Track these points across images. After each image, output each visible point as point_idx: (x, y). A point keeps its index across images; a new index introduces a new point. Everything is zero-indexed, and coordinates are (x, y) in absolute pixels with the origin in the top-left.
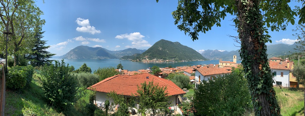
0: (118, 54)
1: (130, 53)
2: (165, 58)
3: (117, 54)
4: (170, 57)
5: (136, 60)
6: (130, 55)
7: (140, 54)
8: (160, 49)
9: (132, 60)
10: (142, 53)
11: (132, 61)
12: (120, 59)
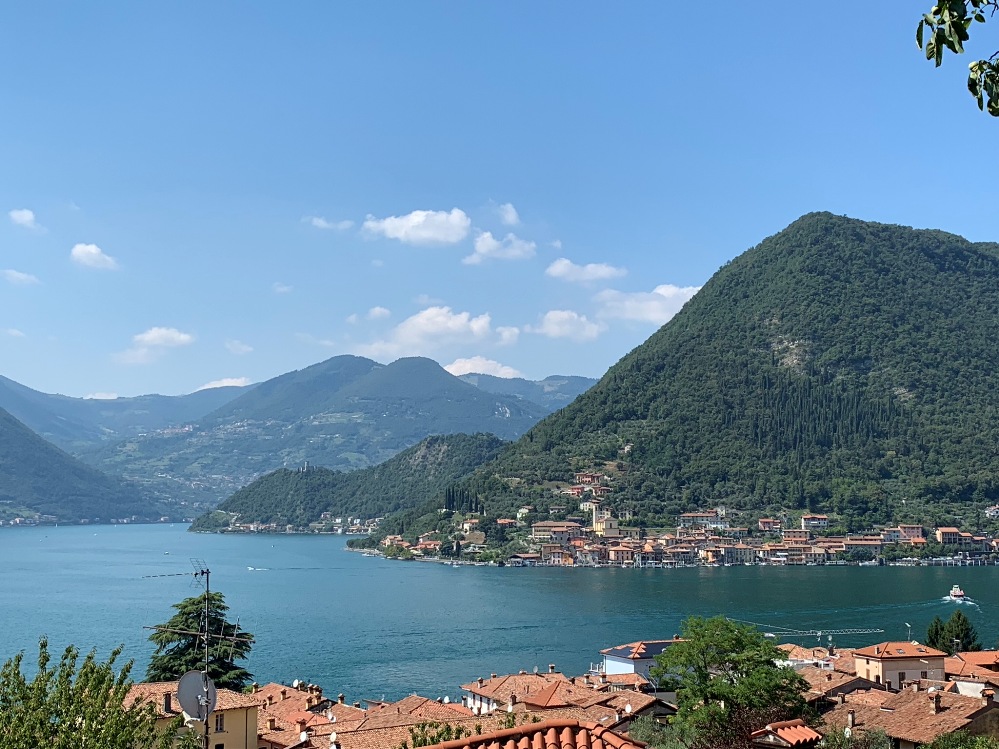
0: (179, 439)
1: (351, 431)
2: (870, 490)
3: (153, 446)
4: (952, 476)
5: (443, 524)
6: (355, 461)
7: (493, 443)
8: (791, 361)
9: (386, 529)
10: (531, 420)
11: (373, 543)
12: (206, 523)
